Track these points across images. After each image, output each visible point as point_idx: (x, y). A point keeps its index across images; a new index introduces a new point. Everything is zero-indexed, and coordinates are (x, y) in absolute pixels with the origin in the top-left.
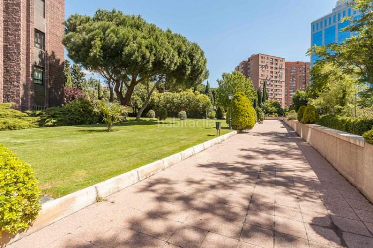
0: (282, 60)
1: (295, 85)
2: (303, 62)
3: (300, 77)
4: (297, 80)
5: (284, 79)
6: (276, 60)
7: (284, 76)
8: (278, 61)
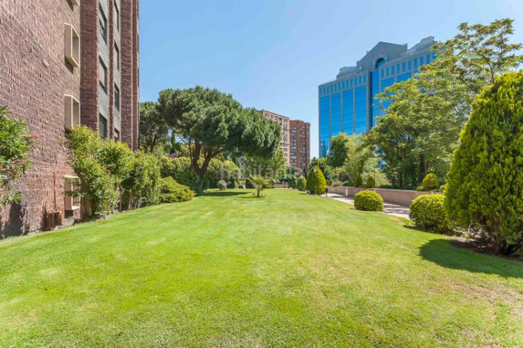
0: (286, 119)
1: (295, 148)
2: (302, 122)
3: (300, 138)
4: (297, 142)
5: (288, 142)
6: (281, 119)
7: (288, 138)
8: (283, 120)
